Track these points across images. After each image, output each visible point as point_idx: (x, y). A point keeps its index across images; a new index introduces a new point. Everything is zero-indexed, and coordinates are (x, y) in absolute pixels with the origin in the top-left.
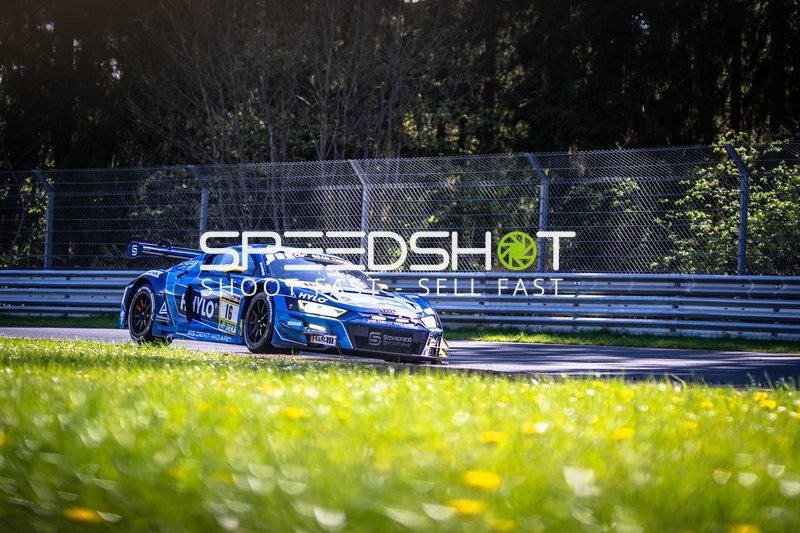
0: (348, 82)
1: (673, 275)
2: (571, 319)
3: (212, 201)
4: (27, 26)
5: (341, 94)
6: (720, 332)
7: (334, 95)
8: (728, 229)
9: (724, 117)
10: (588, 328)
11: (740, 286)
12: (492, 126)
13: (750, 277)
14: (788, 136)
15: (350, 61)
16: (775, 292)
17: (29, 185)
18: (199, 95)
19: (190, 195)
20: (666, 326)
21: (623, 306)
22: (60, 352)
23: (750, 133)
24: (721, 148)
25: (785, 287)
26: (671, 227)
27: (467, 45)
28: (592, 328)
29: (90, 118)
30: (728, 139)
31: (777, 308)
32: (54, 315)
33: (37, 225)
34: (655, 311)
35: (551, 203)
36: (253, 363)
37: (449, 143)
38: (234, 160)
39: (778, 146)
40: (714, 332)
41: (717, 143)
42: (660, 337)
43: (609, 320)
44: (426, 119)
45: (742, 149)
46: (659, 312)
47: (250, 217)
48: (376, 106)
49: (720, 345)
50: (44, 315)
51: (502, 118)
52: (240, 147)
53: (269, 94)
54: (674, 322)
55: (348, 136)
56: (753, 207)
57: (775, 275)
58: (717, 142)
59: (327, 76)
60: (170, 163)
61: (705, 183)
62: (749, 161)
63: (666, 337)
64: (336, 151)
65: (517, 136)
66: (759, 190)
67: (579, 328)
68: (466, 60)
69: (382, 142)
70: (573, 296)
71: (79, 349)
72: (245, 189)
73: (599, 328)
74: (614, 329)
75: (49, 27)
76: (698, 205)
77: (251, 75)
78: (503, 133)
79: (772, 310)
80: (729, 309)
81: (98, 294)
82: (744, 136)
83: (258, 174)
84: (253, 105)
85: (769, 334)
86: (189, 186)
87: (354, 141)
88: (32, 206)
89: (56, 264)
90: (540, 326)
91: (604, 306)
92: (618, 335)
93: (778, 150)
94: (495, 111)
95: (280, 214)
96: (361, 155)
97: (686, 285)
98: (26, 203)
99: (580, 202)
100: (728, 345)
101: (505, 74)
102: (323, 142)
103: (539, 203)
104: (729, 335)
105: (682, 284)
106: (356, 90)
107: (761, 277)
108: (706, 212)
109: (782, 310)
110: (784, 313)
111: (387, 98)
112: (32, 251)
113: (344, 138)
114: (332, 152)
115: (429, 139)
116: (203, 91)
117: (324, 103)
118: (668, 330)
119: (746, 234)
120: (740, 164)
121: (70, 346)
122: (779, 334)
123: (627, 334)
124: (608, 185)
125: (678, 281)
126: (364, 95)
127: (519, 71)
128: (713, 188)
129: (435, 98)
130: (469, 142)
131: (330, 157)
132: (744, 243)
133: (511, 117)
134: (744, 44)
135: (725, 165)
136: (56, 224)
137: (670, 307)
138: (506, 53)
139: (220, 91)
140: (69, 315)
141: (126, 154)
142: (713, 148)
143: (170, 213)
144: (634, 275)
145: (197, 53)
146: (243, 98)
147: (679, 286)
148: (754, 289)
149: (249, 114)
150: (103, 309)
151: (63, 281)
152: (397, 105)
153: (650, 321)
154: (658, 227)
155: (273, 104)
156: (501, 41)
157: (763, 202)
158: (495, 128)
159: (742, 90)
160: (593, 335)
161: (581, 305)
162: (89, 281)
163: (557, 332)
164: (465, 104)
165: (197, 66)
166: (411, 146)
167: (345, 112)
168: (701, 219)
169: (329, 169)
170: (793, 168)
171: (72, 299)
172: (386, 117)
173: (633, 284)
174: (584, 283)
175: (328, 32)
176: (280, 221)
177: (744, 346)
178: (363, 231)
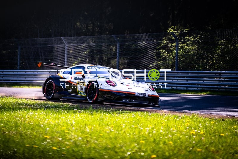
6: (171, 87)
8: (172, 55)
11: (176, 74)
13: (179, 71)
14: (189, 28)
16: (187, 76)
21: (142, 80)
25: (190, 74)
26: (156, 55)
30: (172, 29)
31: (187, 80)
35: (120, 49)
39: (186, 30)
40: (169, 87)
41: (169, 30)
45: (176, 31)
46: (153, 82)
49: (171, 92)
60: (9, 38)
62: (178, 35)
64: (57, 34)
66: (181, 44)
76: (163, 48)
79: (186, 81)
80: (173, 81)
82: (176, 28)
85: (185, 88)
86: (15, 44)
93: (186, 32)
97: (161, 74)
100: (173, 92)
104: (173, 88)
107: (183, 71)
109: (189, 81)
113: (59, 30)
122: (188, 88)
128: (168, 43)
129: (86, 18)
131: (55, 36)
135: (171, 36)
143: (9, 52)
148: (181, 75)
152: (75, 20)
157: (182, 47)
168: (164, 52)
176: (41, 55)
177: (178, 92)
178: (66, 58)
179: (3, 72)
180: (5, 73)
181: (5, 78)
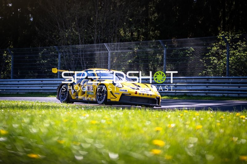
0: (103, 19)
1: (206, 77)
2: (174, 91)
3: (62, 57)
4: (4, 5)
5: (101, 23)
6: (221, 94)
7: (98, 24)
8: (223, 62)
9: (220, 27)
10: (180, 94)
11: (227, 80)
12: (148, 32)
13: (231, 77)
14: (241, 33)
15: (103, 13)
16: (239, 82)
17: (6, 54)
18: (57, 25)
19: (55, 55)
20: (204, 93)
21: (190, 87)
22: (17, 104)
23: (229, 32)
24: (220, 37)
25: (242, 80)
26: (205, 62)
27: (139, 7)
28: (181, 94)
29: (24, 33)
30: (222, 34)
31: (239, 87)
32: (14, 93)
33: (8, 66)
34: (201, 88)
35: (167, 55)
36: (77, 107)
37: (135, 38)
38: (68, 44)
39: (238, 36)
40: (219, 94)
42: (203, 96)
43: (186, 91)
44: (127, 30)
45: (227, 37)
46: (202, 88)
47: (73, 62)
48: (112, 27)
49: (222, 98)
50: (11, 93)
51: (151, 30)
52: (70, 40)
53: (79, 24)
54: (207, 92)
55: (103, 36)
56: (231, 55)
57: (238, 76)
58: (219, 35)
59: (96, 18)
60: (48, 46)
61: (215, 48)
62: (229, 41)
63: (205, 96)
64: (99, 41)
65: (155, 35)
66: (232, 50)
67: (177, 94)
68: (139, 12)
69: (114, 38)
70: (175, 84)
71: (23, 103)
72: (72, 53)
73: (183, 94)
74: (188, 94)
75: (10, 5)
76: (213, 55)
77: (73, 18)
78: (151, 34)
79: (238, 87)
80: (224, 87)
81: (28, 86)
82: (227, 33)
83: (76, 49)
84: (74, 28)
85: (237, 95)
86: (55, 52)
87: (105, 38)
88: (7, 60)
89: (15, 78)
90: (165, 94)
91: (185, 87)
92: (189, 96)
93: (238, 37)
94: (148, 27)
95: (83, 61)
96: (107, 42)
97: (210, 80)
98: (5, 59)
99: (176, 55)
100: (224, 98)
101: (151, 16)
102: (96, 38)
103: (163, 55)
104: (224, 95)
105: (209, 80)
106: (105, 21)
107: (234, 77)
108: (216, 57)
109: (241, 87)
110: (242, 88)
111: (115, 24)
112: (7, 74)
113: (102, 37)
114: (98, 41)
115: (128, 36)
116: (58, 23)
117: (95, 26)
118: (205, 94)
119: (229, 64)
120: (226, 42)
121: (20, 102)
122: (240, 95)
123: (192, 96)
124: (185, 50)
125: (208, 79)
126: (108, 23)
127: (156, 15)
128: (218, 49)
129: (130, 24)
130: (141, 37)
131: (98, 43)
132: (228, 66)
133: (154, 29)
134: (226, 5)
135: (222, 42)
136: (14, 65)
137: (205, 87)
138: (151, 10)
139: (63, 23)
140: (19, 93)
141: (35, 43)
142: (218, 37)
143: (49, 61)
144: (194, 77)
145: (56, 12)
146: (70, 25)
147: (208, 80)
148: (232, 81)
149: (72, 30)
150: (29, 91)
151: (17, 83)
152: (118, 26)
153: (199, 91)
154: (201, 62)
155: (80, 27)
156: (150, 6)
157: (234, 53)
158: (148, 33)
159: (226, 19)
160: (182, 96)
161: (177, 87)
162: (25, 83)
163: (170, 95)
164: (139, 25)
165: (56, 16)
166: (123, 39)
167: (102, 28)
168: (214, 60)
169: (98, 46)
170: (243, 43)
171: (20, 88)
172: (115, 30)
173: (193, 80)
174: (178, 80)
175: (96, 4)
176: (83, 63)
177: (230, 99)
178: (109, 65)
179: (42, 81)
180: (44, 82)
181: (44, 87)
